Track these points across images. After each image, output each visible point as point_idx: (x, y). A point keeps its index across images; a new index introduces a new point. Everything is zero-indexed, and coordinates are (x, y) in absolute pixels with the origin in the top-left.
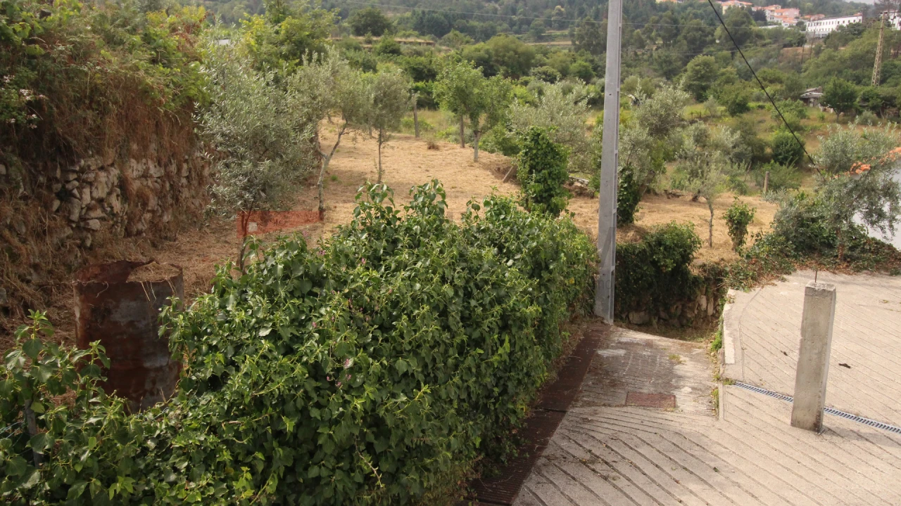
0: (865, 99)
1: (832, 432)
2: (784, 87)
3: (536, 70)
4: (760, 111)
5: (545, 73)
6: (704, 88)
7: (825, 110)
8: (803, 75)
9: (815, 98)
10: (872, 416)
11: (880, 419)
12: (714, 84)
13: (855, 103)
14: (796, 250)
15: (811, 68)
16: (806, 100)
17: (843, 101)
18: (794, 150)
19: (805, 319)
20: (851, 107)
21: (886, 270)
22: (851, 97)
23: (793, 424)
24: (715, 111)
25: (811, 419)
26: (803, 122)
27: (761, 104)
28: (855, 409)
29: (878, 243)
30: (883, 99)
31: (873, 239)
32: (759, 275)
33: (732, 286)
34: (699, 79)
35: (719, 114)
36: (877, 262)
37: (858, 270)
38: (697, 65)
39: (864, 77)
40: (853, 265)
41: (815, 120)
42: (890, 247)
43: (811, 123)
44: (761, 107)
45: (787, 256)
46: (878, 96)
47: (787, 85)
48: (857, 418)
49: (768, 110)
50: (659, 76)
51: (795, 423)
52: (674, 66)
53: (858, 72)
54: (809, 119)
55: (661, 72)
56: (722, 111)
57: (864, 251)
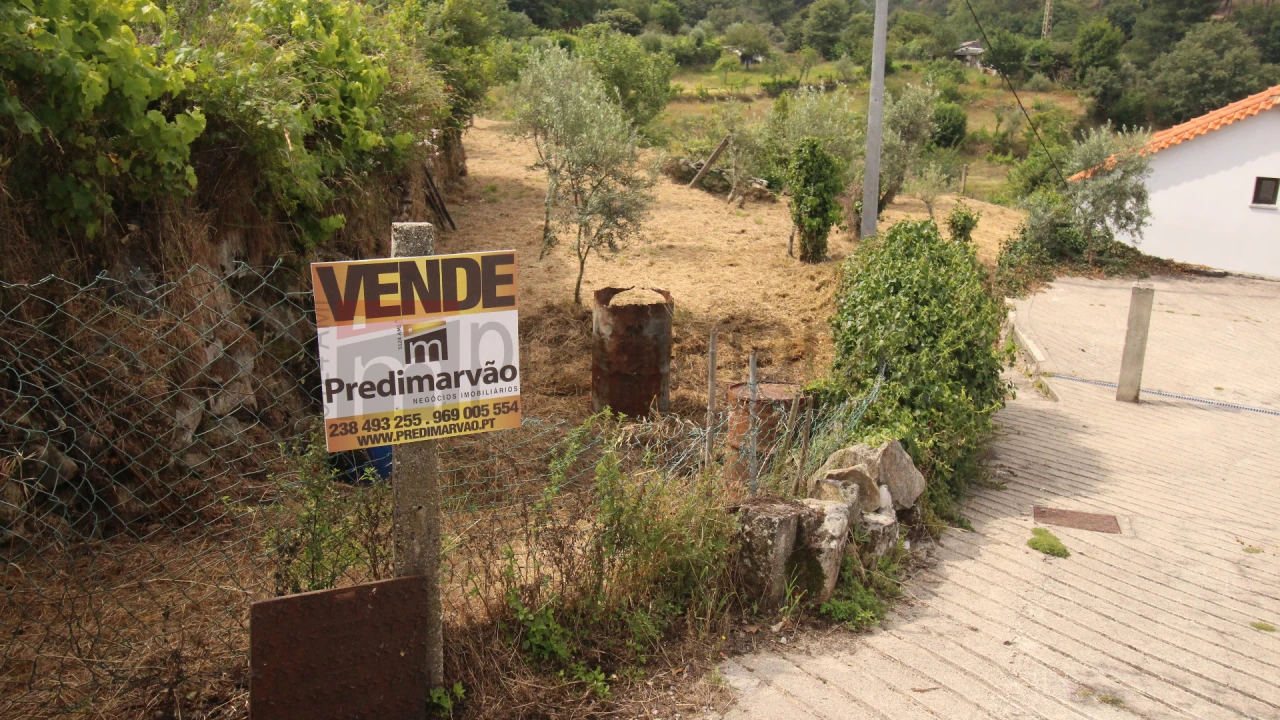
0: (1036, 58)
1: (1144, 402)
2: (934, 41)
3: (605, 14)
4: (905, 73)
5: (618, 19)
6: (832, 41)
7: (985, 71)
8: (948, 19)
9: (975, 56)
10: (1170, 391)
11: (1179, 393)
12: (843, 33)
13: (1024, 63)
14: (1051, 257)
15: (958, 9)
16: (962, 57)
17: (1009, 60)
18: (954, 126)
19: (1131, 313)
20: (1018, 68)
21: (1135, 273)
22: (1017, 55)
23: (1118, 399)
24: (850, 74)
25: (1132, 393)
26: (961, 88)
27: (906, 63)
28: (1157, 387)
29: (1123, 246)
30: (1055, 57)
31: (1118, 243)
32: (1028, 283)
33: (1008, 295)
34: (824, 28)
35: (855, 77)
36: (1125, 265)
37: (1110, 274)
38: (822, 9)
39: (1025, 23)
40: (1104, 269)
41: (974, 84)
42: (1133, 250)
43: (970, 89)
44: (907, 68)
45: (1044, 263)
46: (1050, 53)
47: (938, 37)
48: (1159, 393)
49: (916, 71)
50: (763, 21)
51: (1119, 398)
52: (784, 7)
53: (1018, 15)
54: (968, 83)
55: (766, 15)
56: (858, 73)
57: (1111, 256)
